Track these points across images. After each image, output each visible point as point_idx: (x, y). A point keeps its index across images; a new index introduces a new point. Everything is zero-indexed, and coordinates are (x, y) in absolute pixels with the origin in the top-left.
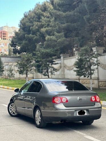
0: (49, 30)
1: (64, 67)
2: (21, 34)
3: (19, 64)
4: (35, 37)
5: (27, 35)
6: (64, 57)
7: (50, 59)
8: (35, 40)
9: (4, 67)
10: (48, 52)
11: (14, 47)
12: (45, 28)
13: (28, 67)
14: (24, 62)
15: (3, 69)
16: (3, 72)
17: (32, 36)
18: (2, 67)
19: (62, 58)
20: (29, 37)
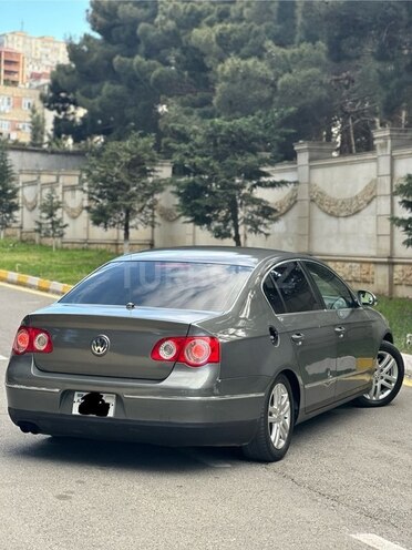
0: (233, 31)
1: (312, 201)
2: (95, 56)
3: (95, 180)
4: (157, 71)
5: (123, 59)
6: (315, 154)
7: (251, 159)
8: (156, 80)
9: (20, 193)
10: (240, 130)
11: (59, 112)
12: (210, 24)
13: (133, 195)
14: (116, 170)
15: (15, 201)
16: (16, 213)
17: (146, 63)
18: (10, 191)
19: (303, 158)
20: (130, 68)
